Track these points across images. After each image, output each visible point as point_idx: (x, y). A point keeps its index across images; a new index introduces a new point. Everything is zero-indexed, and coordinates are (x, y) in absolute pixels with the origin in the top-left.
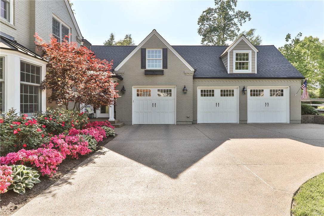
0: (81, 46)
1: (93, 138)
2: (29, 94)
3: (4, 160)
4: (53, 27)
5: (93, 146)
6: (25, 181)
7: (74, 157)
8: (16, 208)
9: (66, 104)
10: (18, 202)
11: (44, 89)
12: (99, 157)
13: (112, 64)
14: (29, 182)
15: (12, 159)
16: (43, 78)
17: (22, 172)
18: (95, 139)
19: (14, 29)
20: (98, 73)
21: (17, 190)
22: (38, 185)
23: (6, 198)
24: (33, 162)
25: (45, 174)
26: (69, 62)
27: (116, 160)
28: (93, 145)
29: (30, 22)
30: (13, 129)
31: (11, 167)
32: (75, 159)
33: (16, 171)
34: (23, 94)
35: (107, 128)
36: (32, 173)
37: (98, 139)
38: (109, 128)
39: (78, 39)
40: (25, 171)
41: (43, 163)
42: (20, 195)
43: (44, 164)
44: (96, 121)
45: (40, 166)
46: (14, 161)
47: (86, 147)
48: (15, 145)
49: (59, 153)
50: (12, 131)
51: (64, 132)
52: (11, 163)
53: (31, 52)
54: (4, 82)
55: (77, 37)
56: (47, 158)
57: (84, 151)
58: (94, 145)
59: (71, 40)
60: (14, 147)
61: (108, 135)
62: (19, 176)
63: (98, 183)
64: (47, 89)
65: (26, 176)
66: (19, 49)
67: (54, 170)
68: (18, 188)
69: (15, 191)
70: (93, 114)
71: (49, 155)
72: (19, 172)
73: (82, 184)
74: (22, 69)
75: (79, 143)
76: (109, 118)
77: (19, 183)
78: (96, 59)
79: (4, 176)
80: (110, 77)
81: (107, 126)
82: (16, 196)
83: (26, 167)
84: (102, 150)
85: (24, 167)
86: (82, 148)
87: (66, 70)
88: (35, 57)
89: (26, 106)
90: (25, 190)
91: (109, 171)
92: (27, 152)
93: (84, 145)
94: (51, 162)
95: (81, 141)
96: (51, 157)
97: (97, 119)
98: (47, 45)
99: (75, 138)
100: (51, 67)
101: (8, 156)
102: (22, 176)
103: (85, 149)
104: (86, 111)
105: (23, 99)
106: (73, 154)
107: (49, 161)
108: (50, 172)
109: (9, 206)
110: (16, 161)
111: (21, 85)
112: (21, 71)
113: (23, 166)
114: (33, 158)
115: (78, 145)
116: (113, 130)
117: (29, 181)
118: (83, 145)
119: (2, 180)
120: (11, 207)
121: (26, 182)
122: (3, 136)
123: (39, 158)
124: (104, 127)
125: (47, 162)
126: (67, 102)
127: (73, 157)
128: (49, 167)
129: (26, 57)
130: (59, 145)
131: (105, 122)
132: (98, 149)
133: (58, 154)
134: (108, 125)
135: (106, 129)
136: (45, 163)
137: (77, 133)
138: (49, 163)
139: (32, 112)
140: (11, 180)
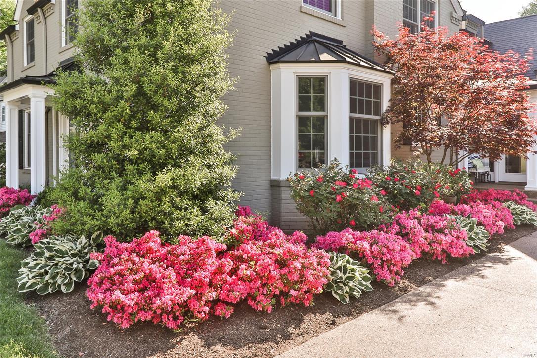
0: (461, 30)
1: (479, 224)
2: (362, 135)
3: (323, 242)
4: (404, 6)
5: (478, 243)
6: (348, 282)
7: (437, 257)
8: (334, 323)
9: (428, 153)
10: (337, 315)
11: (388, 123)
12: (495, 268)
13: (531, 58)
14: (355, 286)
15: (333, 243)
16: (386, 104)
17: (345, 266)
18: (483, 228)
19: (342, 26)
20: (495, 83)
21: (337, 295)
22: (369, 295)
23: (322, 303)
24: (363, 253)
25: (382, 278)
26: (433, 68)
27: (532, 281)
28: (479, 239)
29: (366, 8)
30: (336, 194)
31: (330, 255)
32: (440, 261)
33: (337, 263)
34: (354, 135)
35: (516, 207)
36: (359, 272)
37: (491, 229)
38: (521, 207)
39: (453, 17)
40: (349, 266)
41: (379, 259)
42: (342, 304)
43: (381, 261)
44: (491, 189)
45: (373, 263)
46: (335, 245)
47: (461, 242)
48: (339, 220)
49: (408, 245)
50: (333, 196)
51: (418, 206)
52: (332, 248)
53: (367, 60)
54: (327, 116)
55: (452, 13)
56: (385, 250)
57: (457, 248)
58: (482, 240)
59: (439, 22)
60: (338, 224)
61: (519, 223)
62: (341, 272)
63: (480, 321)
64: (392, 123)
65: (350, 275)
66: (348, 59)
67: (397, 274)
68: (338, 291)
69: (335, 295)
70: (488, 174)
71: (388, 245)
72: (341, 266)
73: (447, 315)
74: (352, 92)
75: (447, 231)
76: (525, 184)
77: (341, 285)
78: (487, 52)
79: (319, 266)
80: (526, 89)
81: (516, 202)
82: (336, 305)
83: (351, 260)
84: (502, 254)
85: (348, 259)
86: (452, 242)
87: (428, 85)
88: (372, 68)
89: (358, 155)
90: (349, 298)
91: (511, 303)
92: (354, 234)
93: (458, 238)
94: (391, 259)
95: (452, 228)
96: (391, 249)
97: (497, 184)
98: (393, 44)
99: (440, 219)
100: (399, 83)
101: (327, 237)
102: (345, 274)
103: (460, 245)
104: (471, 166)
105: (355, 143)
106: (435, 251)
107: (389, 257)
108: (390, 277)
109: (325, 316)
110: (338, 247)
111: (351, 119)
112: (350, 95)
113: (347, 257)
114: (363, 246)
115: (446, 235)
116: (533, 213)
117: (354, 284)
118: (455, 236)
119: (316, 272)
120: (328, 319)
121: (351, 284)
122: (323, 203)
123: (371, 249)
124: (509, 203)
125: (385, 257)
126: (429, 149)
127: (435, 257)
128: (388, 268)
129: (359, 71)
130: (408, 230)
131: (512, 192)
132: (490, 250)
133: (405, 247)
134: (520, 200)
135: (514, 209)
136: (381, 259)
137: (446, 210)
138: (387, 259)
139: (368, 166)
140: (329, 276)
